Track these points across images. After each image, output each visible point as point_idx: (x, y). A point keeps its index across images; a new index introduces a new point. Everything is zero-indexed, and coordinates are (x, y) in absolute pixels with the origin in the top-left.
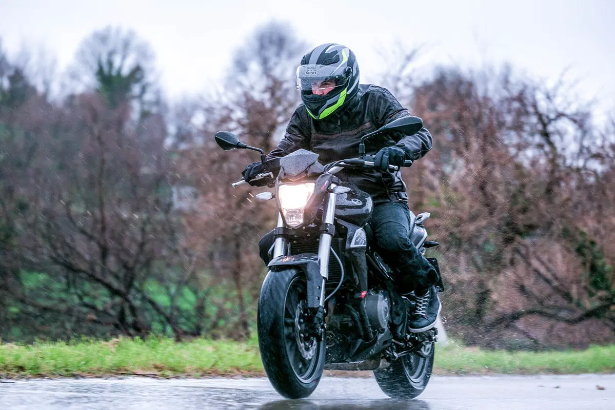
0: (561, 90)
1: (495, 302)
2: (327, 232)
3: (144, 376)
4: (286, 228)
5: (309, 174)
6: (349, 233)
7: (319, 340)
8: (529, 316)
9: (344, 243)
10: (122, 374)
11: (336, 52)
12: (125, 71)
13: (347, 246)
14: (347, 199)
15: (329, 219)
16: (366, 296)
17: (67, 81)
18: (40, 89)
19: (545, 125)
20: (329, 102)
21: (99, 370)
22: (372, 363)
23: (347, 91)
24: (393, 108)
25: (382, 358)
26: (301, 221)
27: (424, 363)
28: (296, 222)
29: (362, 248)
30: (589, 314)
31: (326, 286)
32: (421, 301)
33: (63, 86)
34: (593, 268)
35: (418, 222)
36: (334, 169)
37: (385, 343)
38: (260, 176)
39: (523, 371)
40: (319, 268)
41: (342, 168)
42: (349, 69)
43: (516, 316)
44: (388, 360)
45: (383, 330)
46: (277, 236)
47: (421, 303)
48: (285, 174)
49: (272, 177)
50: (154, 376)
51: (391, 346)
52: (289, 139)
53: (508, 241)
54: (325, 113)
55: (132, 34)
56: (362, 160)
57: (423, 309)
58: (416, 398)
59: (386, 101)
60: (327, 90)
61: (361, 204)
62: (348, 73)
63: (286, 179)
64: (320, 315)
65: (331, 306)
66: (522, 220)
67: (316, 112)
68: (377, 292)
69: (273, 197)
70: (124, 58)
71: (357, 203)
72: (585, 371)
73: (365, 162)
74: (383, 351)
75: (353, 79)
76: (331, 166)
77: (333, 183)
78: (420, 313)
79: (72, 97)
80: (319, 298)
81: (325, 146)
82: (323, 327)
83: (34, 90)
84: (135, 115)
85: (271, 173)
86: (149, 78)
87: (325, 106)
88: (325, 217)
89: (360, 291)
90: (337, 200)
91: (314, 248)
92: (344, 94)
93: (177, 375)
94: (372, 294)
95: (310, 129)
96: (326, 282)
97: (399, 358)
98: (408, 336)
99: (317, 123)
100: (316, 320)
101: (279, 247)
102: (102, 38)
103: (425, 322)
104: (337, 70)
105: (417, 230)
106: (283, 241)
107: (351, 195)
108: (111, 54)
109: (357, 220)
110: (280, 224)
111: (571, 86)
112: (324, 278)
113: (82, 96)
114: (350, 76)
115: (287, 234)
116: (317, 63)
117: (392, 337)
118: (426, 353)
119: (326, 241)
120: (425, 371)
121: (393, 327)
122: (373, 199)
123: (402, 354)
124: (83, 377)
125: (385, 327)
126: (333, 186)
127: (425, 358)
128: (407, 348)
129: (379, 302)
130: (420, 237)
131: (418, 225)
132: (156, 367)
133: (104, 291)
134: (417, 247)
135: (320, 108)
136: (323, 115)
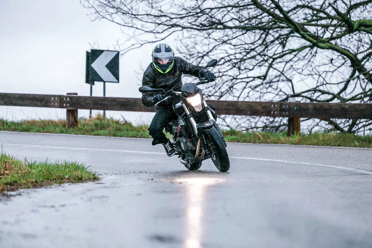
5: (196, 91)
26: (201, 108)
85: (170, 96)
101: (193, 121)
106: (193, 118)
135: (167, 69)
136: (167, 71)
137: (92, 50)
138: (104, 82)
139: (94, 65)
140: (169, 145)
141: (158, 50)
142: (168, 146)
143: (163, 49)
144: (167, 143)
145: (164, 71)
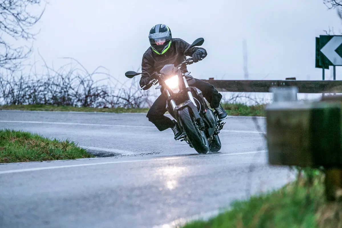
2: (189, 91)
6: (194, 89)
11: (165, 27)
15: (187, 86)
24: (187, 45)
26: (179, 90)
32: (219, 109)
36: (179, 68)
40: (193, 104)
46: (170, 100)
47: (219, 110)
57: (221, 111)
61: (191, 78)
68: (208, 109)
73: (190, 61)
78: (221, 113)
80: (199, 114)
85: (154, 79)
87: (165, 48)
88: (185, 86)
89: (204, 110)
91: (188, 98)
92: (170, 43)
101: (173, 103)
106: (173, 100)
112: (196, 107)
115: (174, 97)
116: (159, 32)
119: (190, 94)
126: (183, 74)
135: (162, 49)
136: (163, 52)
137: (320, 36)
138: (334, 66)
139: (322, 50)
140: (176, 128)
141: (153, 31)
142: (175, 130)
143: (157, 30)
144: (174, 126)
145: (160, 52)
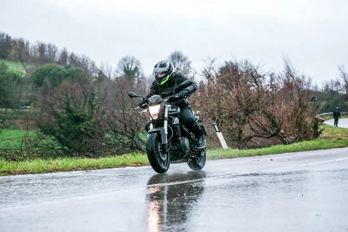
0: (259, 68)
1: (244, 134)
2: (166, 120)
3: (132, 166)
4: (153, 120)
5: (158, 102)
6: (173, 119)
7: (167, 154)
8: (255, 137)
9: (172, 123)
10: (125, 166)
11: (165, 63)
12: (133, 69)
13: (173, 124)
14: (171, 109)
15: (166, 115)
16: (181, 139)
17: (115, 73)
18: (108, 76)
19: (255, 80)
20: (163, 79)
21: (118, 165)
22: (186, 160)
23: (169, 75)
25: (189, 158)
26: (157, 117)
27: (203, 158)
28: (155, 118)
29: (178, 124)
30: (273, 136)
31: (167, 137)
32: (200, 139)
33: (114, 75)
34: (273, 121)
35: (196, 114)
37: (189, 153)
38: (143, 105)
39: (250, 155)
40: (165, 132)
41: (169, 99)
42: (169, 69)
43: (251, 137)
44: (191, 158)
45: (188, 149)
46: (150, 123)
48: (151, 103)
49: (147, 105)
50: (135, 166)
51: (191, 154)
52: (151, 92)
53: (247, 115)
54: (162, 83)
55: (133, 58)
56: (174, 96)
57: (201, 141)
58: (202, 170)
59: (181, 77)
60: (163, 75)
61: (176, 110)
62: (169, 70)
63: (151, 105)
64: (166, 146)
65: (170, 143)
66: (250, 109)
67: (160, 83)
68: (185, 137)
69: (148, 111)
70: (132, 65)
71: (175, 110)
72: (269, 154)
74: (189, 156)
75: (171, 72)
76: (165, 99)
77: (166, 104)
78: (200, 143)
79: (117, 78)
80: (165, 141)
81: (163, 93)
82: (168, 150)
83: (106, 76)
84: (136, 82)
86: (140, 71)
87: (163, 80)
88: (165, 116)
89: (179, 138)
90: (168, 110)
92: (168, 77)
93: (142, 165)
94: (183, 138)
95: (158, 88)
96: (167, 136)
97: (194, 157)
98: (196, 150)
99: (160, 86)
100: (165, 148)
101: (151, 126)
102: (125, 60)
103: (202, 145)
104: (165, 69)
105: (195, 117)
106: (152, 124)
107: (172, 108)
108: (128, 64)
109: (175, 115)
110: (151, 119)
111: (262, 67)
112: (166, 134)
113: (120, 77)
114: (170, 71)
115: (153, 122)
116: (159, 67)
117: (191, 151)
118: (203, 155)
119: (166, 122)
120: (203, 161)
121: (191, 148)
122: (180, 108)
123: (195, 156)
124: (112, 168)
125: (188, 148)
126: (166, 105)
127: (203, 157)
128: (196, 154)
129: (185, 140)
130: (197, 119)
131: (196, 115)
132: (135, 163)
133: (127, 138)
134: (196, 122)
135: (161, 81)
143: (158, 65)
